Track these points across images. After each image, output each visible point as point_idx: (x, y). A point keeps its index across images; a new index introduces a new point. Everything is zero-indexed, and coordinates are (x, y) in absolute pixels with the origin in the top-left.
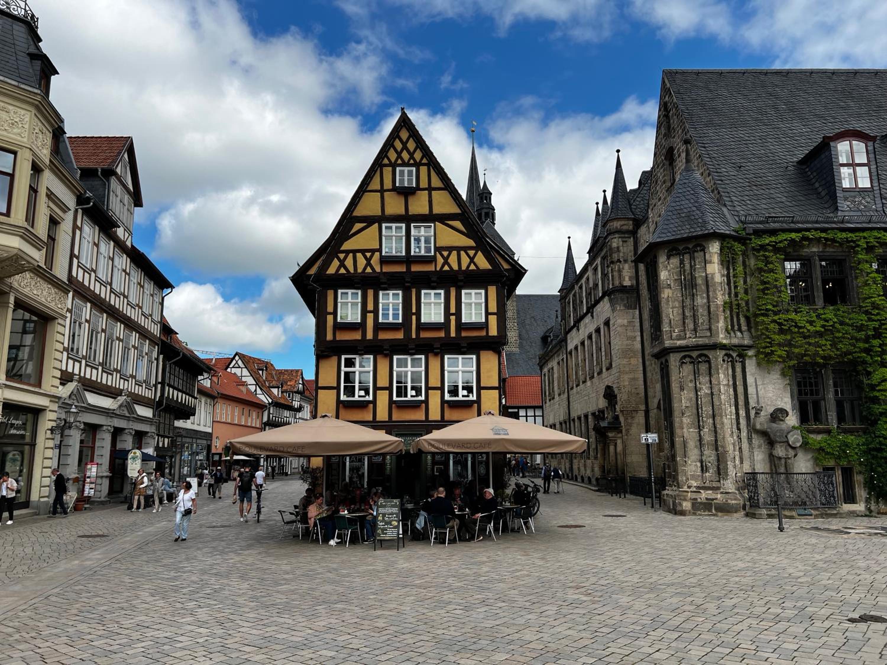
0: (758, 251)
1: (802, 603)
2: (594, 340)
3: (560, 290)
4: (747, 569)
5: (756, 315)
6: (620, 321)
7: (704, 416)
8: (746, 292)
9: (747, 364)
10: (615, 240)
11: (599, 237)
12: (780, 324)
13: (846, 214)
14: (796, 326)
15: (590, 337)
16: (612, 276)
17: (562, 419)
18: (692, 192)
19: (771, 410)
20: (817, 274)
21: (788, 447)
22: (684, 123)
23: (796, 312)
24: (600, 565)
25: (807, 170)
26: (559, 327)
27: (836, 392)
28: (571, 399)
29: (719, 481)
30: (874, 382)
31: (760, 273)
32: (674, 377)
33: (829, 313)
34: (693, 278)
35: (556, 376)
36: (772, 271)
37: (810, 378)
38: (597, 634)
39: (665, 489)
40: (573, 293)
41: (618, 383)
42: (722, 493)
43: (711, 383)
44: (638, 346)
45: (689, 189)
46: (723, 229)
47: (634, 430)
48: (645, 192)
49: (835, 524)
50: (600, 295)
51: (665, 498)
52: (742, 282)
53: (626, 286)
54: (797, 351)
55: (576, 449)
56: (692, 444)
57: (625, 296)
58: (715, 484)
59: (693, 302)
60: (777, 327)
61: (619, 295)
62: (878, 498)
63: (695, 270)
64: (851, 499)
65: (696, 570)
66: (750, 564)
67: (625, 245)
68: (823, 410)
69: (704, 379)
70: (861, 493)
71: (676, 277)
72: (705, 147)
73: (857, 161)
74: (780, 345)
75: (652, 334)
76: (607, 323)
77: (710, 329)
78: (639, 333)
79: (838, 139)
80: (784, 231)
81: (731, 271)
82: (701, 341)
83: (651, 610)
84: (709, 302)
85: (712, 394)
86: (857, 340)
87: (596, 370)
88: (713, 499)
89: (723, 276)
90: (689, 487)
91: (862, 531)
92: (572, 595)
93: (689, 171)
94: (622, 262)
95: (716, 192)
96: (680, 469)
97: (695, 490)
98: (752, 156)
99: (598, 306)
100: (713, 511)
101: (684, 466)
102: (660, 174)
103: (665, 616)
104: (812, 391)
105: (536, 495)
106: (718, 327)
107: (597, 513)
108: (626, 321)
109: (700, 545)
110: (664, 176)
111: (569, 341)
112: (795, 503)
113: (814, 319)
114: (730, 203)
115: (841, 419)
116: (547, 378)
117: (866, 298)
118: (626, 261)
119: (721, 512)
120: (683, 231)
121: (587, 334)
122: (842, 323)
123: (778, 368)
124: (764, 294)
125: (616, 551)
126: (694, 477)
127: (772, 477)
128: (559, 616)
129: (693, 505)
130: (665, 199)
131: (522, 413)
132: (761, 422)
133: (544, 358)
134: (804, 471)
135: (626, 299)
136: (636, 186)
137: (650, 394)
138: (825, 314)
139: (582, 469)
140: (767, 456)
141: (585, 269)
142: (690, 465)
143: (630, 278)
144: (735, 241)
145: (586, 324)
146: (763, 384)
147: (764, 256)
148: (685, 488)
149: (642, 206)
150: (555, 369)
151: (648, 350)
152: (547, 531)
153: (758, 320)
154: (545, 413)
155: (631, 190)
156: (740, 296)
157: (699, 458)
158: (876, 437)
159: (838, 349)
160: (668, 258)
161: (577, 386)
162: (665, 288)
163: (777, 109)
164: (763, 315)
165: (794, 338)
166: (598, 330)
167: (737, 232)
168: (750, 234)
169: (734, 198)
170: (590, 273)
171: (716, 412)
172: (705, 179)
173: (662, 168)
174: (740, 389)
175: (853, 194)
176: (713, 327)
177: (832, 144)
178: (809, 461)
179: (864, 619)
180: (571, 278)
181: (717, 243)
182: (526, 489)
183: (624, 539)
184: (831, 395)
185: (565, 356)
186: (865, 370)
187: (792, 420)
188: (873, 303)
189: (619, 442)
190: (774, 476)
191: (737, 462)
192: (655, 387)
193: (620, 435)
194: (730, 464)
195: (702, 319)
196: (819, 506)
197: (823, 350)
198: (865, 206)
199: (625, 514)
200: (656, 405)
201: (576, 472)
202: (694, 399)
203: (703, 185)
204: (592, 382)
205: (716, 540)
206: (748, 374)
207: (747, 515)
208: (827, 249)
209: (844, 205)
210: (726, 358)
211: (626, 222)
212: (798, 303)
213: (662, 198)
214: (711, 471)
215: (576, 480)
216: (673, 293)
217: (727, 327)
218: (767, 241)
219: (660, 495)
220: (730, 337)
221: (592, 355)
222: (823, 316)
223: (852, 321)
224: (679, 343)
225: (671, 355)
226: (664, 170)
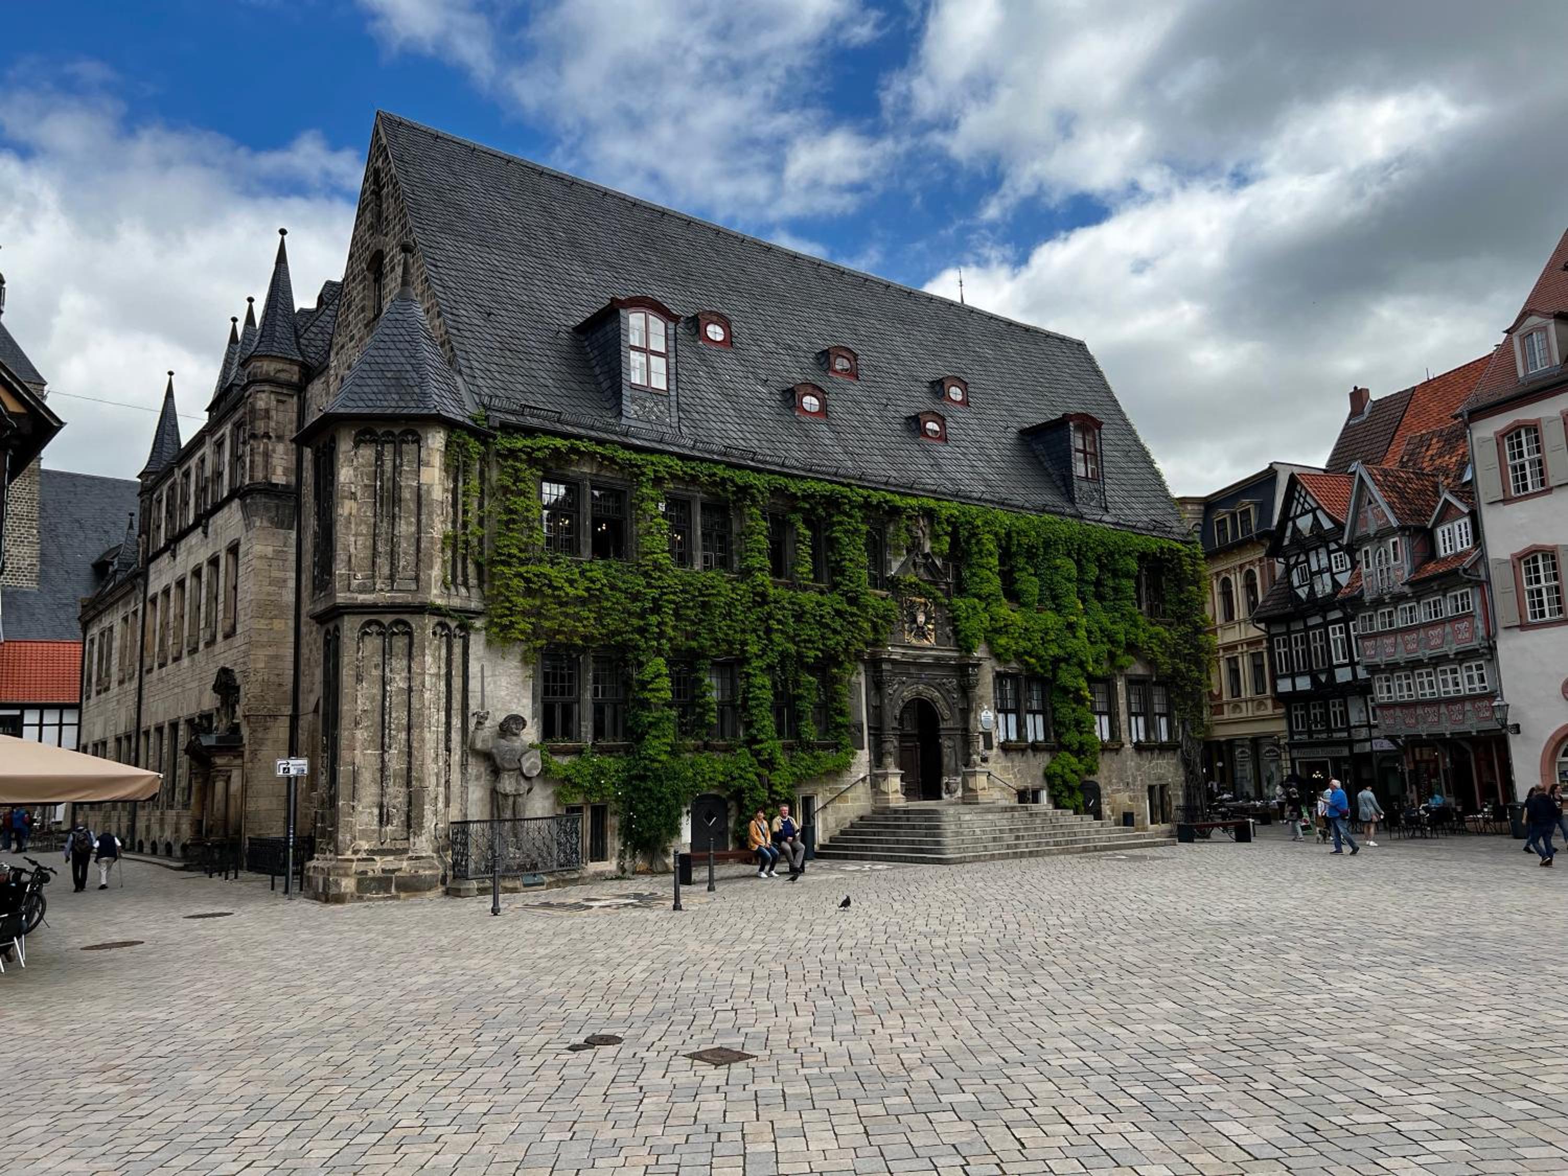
0: (505, 458)
1: (505, 1031)
2: (204, 579)
3: (142, 473)
4: (431, 987)
5: (493, 563)
6: (258, 549)
7: (393, 726)
8: (481, 523)
9: (471, 642)
10: (263, 396)
11: (232, 385)
12: (528, 581)
13: (633, 423)
14: (550, 586)
15: (197, 573)
16: (252, 462)
17: (121, 730)
18: (408, 338)
19: (501, 717)
20: (587, 508)
21: (520, 778)
22: (405, 215)
23: (553, 563)
24: (162, 1016)
25: (586, 343)
26: (135, 547)
27: (596, 694)
28: (144, 692)
29: (408, 839)
30: (647, 678)
31: (504, 495)
32: (347, 659)
33: (597, 569)
34: (396, 487)
35: (116, 644)
36: (521, 493)
37: (562, 668)
38: (130, 1157)
39: (311, 858)
40: (169, 483)
41: (244, 663)
42: (410, 858)
43: (409, 671)
44: (289, 597)
45: (402, 331)
46: (453, 412)
47: (266, 752)
48: (329, 319)
49: (574, 894)
50: (225, 494)
51: (311, 874)
52: (476, 505)
53: (277, 485)
54: (547, 624)
55: (136, 793)
56: (367, 776)
57: (272, 503)
58: (399, 845)
59: (393, 529)
60: (523, 584)
61: (261, 500)
62: (634, 850)
63: (400, 473)
64: (599, 854)
65: (348, 1000)
66: (438, 978)
67: (281, 407)
68: (576, 718)
69: (399, 663)
70: (614, 843)
71: (366, 482)
72: (436, 266)
73: (652, 347)
74: (524, 613)
75: (314, 578)
76: (233, 550)
77: (417, 579)
78: (293, 575)
79: (631, 306)
80: (546, 432)
81: (460, 484)
82: (400, 598)
83: (251, 1090)
84: (419, 531)
85: (410, 689)
86: (630, 614)
87: (204, 636)
88: (394, 871)
89: (446, 490)
90: (355, 852)
91: (608, 903)
92: (87, 1087)
93: (406, 300)
94: (274, 439)
95: (447, 347)
96: (342, 820)
97: (365, 856)
98: (509, 301)
99: (219, 514)
100: (393, 891)
101: (350, 815)
102: (357, 293)
103: (275, 1097)
104: (563, 687)
105: (39, 889)
106: (430, 576)
107: (173, 914)
108: (270, 549)
109: (361, 954)
110: (363, 299)
111: (152, 577)
112: (521, 867)
113: (577, 576)
114: (468, 371)
115: (598, 732)
116: (96, 647)
117: (647, 554)
118: (280, 438)
119: (406, 891)
120: (385, 404)
121: (191, 566)
122: (613, 587)
123: (518, 649)
124: (509, 529)
125: (199, 985)
126: (365, 834)
127: (492, 827)
128: (51, 1136)
129: (360, 883)
130: (361, 339)
131: (31, 717)
132: (484, 737)
133: (94, 608)
134: (539, 815)
135: (274, 510)
136: (312, 304)
137: (304, 685)
138: (591, 570)
139: (155, 828)
140: (488, 793)
141: (198, 441)
142: (361, 813)
143: (286, 472)
144: (470, 435)
145: (191, 547)
146: (493, 675)
147: (512, 467)
148: (349, 855)
149: (321, 343)
150: (117, 633)
151: (306, 608)
152: (54, 961)
153: (494, 570)
154: (84, 717)
155: (301, 310)
156: (470, 528)
157: (377, 799)
158: (641, 758)
159: (603, 626)
160: (357, 445)
161: (161, 666)
162: (346, 498)
163: (552, 236)
164: (503, 563)
165: (546, 604)
166: (214, 562)
167: (475, 421)
168: (495, 429)
169: (476, 364)
170: (207, 449)
171: (414, 720)
172: (432, 320)
173: (361, 282)
174: (457, 683)
175: (643, 395)
176: (422, 576)
177: (622, 312)
178: (548, 798)
179: (591, 1043)
180: (168, 453)
181: (442, 435)
182: (17, 877)
183: (221, 958)
184: (588, 696)
185: (141, 606)
186: (636, 658)
187: (531, 734)
188: (655, 561)
189: (236, 775)
190: (496, 824)
191: (441, 805)
192: (313, 675)
193: (239, 761)
194: (428, 809)
195: (405, 561)
196: (555, 868)
197: (584, 626)
198: (657, 417)
199: (229, 911)
200: (311, 707)
201: (140, 835)
202: (379, 698)
203: (426, 331)
204: (193, 660)
205: (390, 941)
206: (471, 657)
207: (447, 893)
208: (603, 473)
209: (630, 408)
210: (439, 630)
211: (287, 367)
212: (556, 550)
213: (357, 337)
214: (395, 822)
215: (141, 851)
216: (359, 510)
217: (445, 577)
218: (519, 445)
219: (302, 869)
220: (449, 595)
221: (199, 608)
222: (589, 574)
223: (626, 586)
224: (361, 598)
225: (346, 618)
226: (364, 289)
